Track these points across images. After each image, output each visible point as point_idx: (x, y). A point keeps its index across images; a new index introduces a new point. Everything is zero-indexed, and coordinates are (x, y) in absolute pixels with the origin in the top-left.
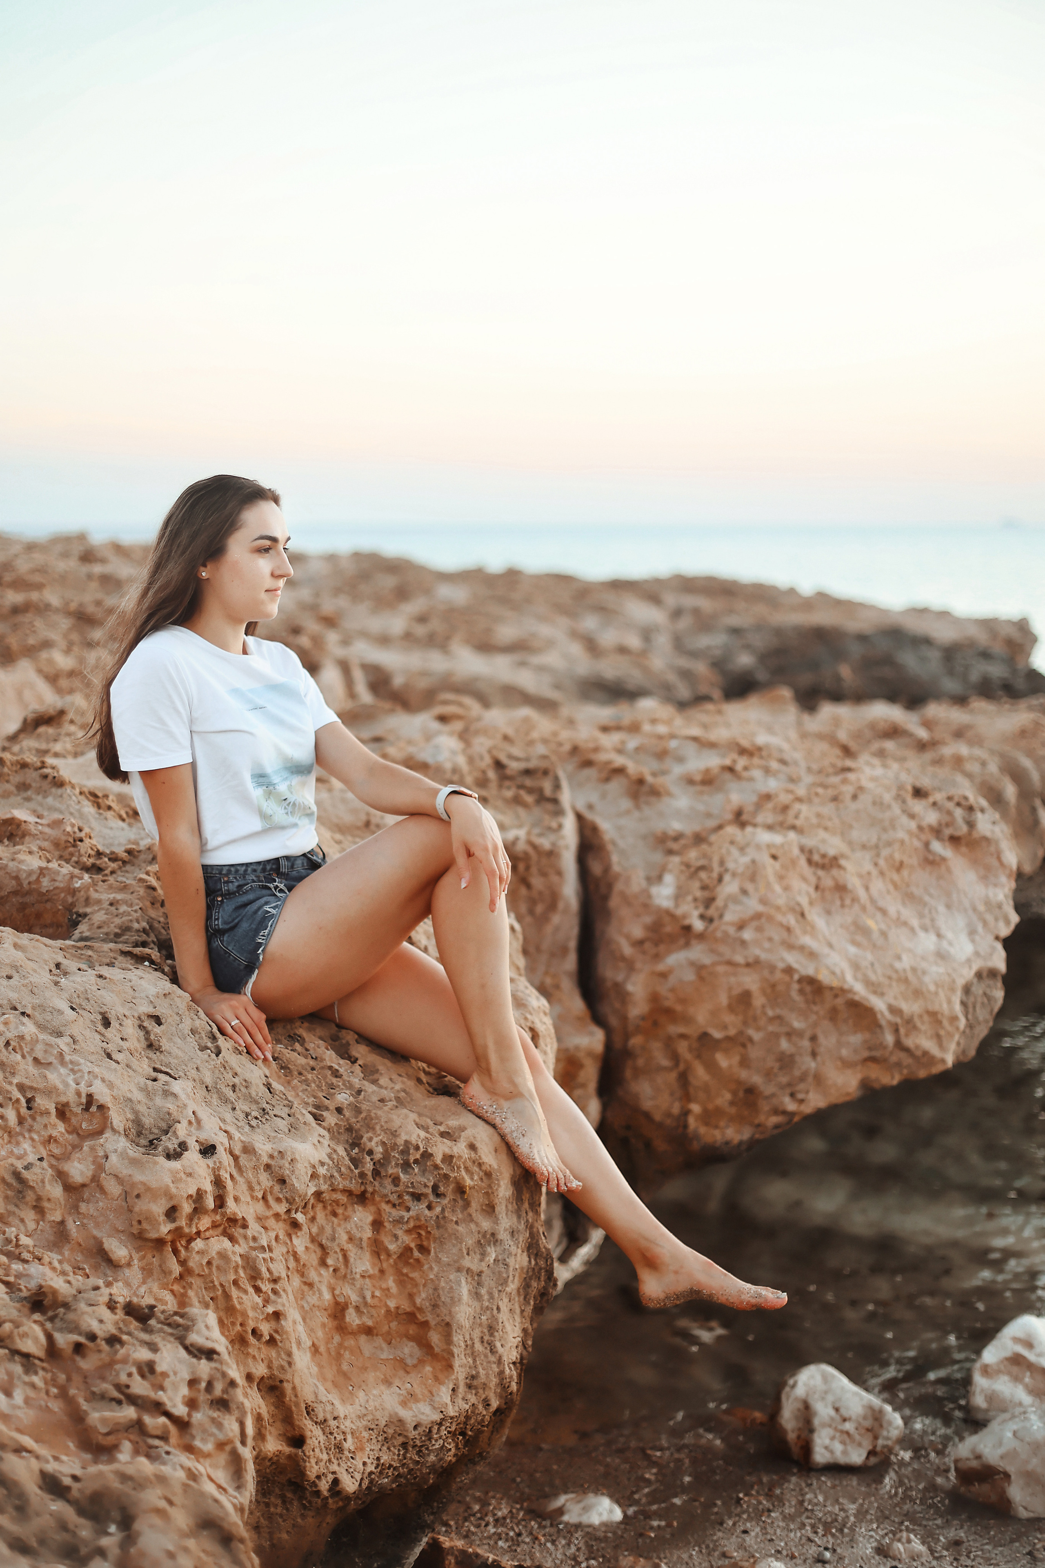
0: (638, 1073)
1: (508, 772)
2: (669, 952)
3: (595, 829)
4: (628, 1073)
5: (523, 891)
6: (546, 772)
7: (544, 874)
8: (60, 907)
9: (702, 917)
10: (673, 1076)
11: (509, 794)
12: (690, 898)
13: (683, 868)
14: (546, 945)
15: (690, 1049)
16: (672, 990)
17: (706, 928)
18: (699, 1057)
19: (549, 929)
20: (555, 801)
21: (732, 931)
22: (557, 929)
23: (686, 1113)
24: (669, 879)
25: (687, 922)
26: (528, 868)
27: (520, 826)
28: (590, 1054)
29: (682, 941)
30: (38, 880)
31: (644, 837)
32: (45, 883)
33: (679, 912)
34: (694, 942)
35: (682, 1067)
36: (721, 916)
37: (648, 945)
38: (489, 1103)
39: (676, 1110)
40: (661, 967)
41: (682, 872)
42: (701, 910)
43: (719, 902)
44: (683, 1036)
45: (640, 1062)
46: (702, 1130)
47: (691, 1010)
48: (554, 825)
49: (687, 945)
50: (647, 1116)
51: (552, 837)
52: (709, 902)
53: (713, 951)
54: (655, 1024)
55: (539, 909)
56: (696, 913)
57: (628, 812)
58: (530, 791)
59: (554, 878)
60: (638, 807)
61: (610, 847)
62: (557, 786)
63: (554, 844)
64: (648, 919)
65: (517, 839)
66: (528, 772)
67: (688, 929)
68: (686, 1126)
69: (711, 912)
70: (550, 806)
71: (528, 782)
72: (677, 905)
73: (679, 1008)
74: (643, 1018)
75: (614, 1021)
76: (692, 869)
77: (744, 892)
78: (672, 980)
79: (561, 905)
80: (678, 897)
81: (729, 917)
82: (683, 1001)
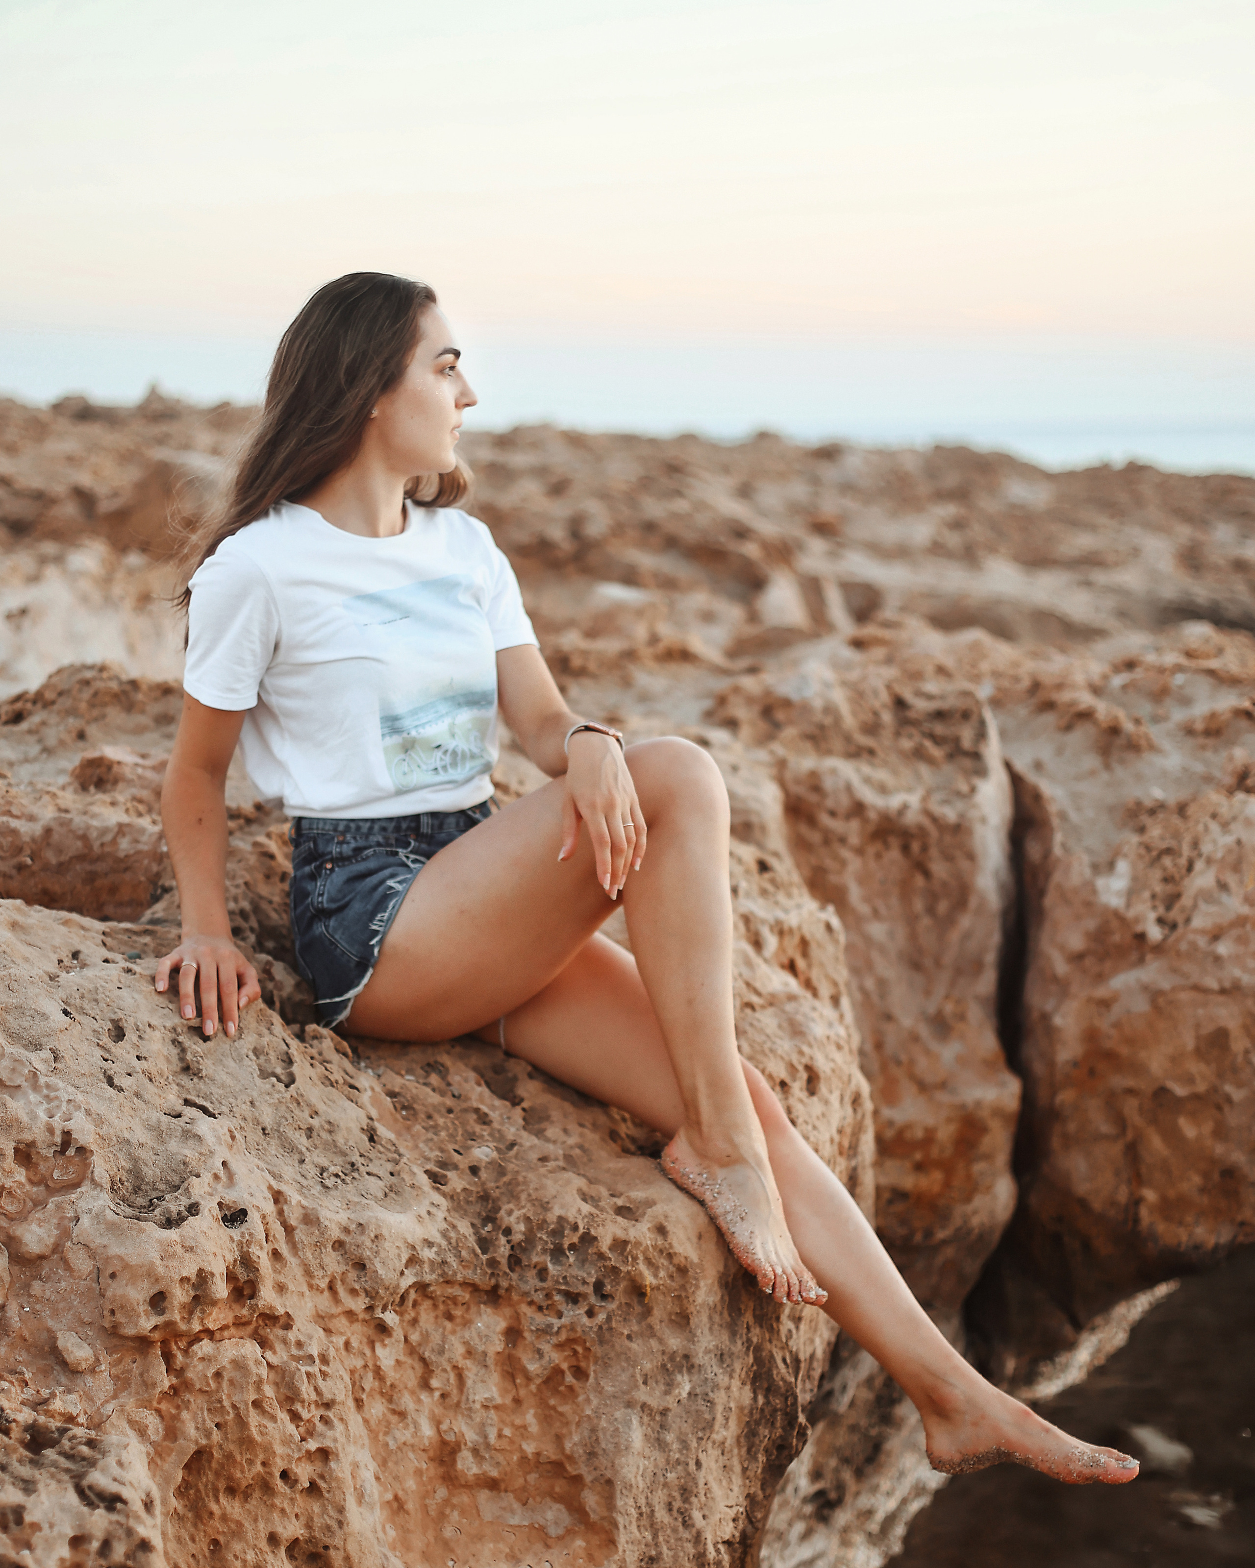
0: (1068, 1141)
1: (912, 714)
2: (1115, 971)
3: (1037, 797)
4: (1056, 1142)
5: (919, 881)
6: (966, 715)
7: (949, 858)
8: (143, 879)
9: (1160, 921)
10: (1116, 1149)
11: (907, 744)
12: (1147, 894)
13: (1142, 851)
14: (948, 959)
15: (1141, 1110)
16: (1117, 1025)
17: (1165, 939)
18: (1154, 1121)
19: (954, 936)
20: (976, 756)
21: (1202, 942)
22: (967, 936)
23: (1137, 1201)
24: (1122, 866)
25: (1139, 929)
26: (925, 848)
27: (910, 790)
28: (998, 1112)
29: (1134, 956)
30: (114, 841)
31: (1111, 809)
32: (125, 845)
33: (1131, 914)
34: (1149, 957)
35: (1130, 1135)
36: (1188, 920)
37: (1088, 962)
38: (697, 1170)
39: (1123, 1195)
40: (1101, 992)
41: (1140, 857)
42: (1161, 910)
43: (1186, 901)
44: (1131, 1092)
45: (1072, 1127)
46: (1161, 1227)
47: (1143, 1055)
48: (964, 788)
49: (1141, 961)
50: (1083, 1203)
51: (960, 805)
52: (1171, 900)
53: (1174, 971)
54: (1092, 1072)
55: (943, 907)
56: (1152, 916)
57: (1092, 773)
58: (937, 740)
59: (964, 864)
60: (1107, 767)
61: (1055, 822)
62: (981, 734)
63: (962, 816)
64: (1091, 924)
65: (905, 807)
66: (940, 715)
67: (1141, 937)
68: (1136, 1220)
69: (1175, 914)
70: (967, 763)
71: (939, 729)
72: (1128, 905)
73: (1124, 1051)
74: (1076, 1064)
75: (1039, 1068)
76: (1154, 853)
77: (1223, 886)
78: (1117, 1011)
79: (973, 902)
80: (1131, 894)
81: (1198, 922)
82: (1130, 1041)
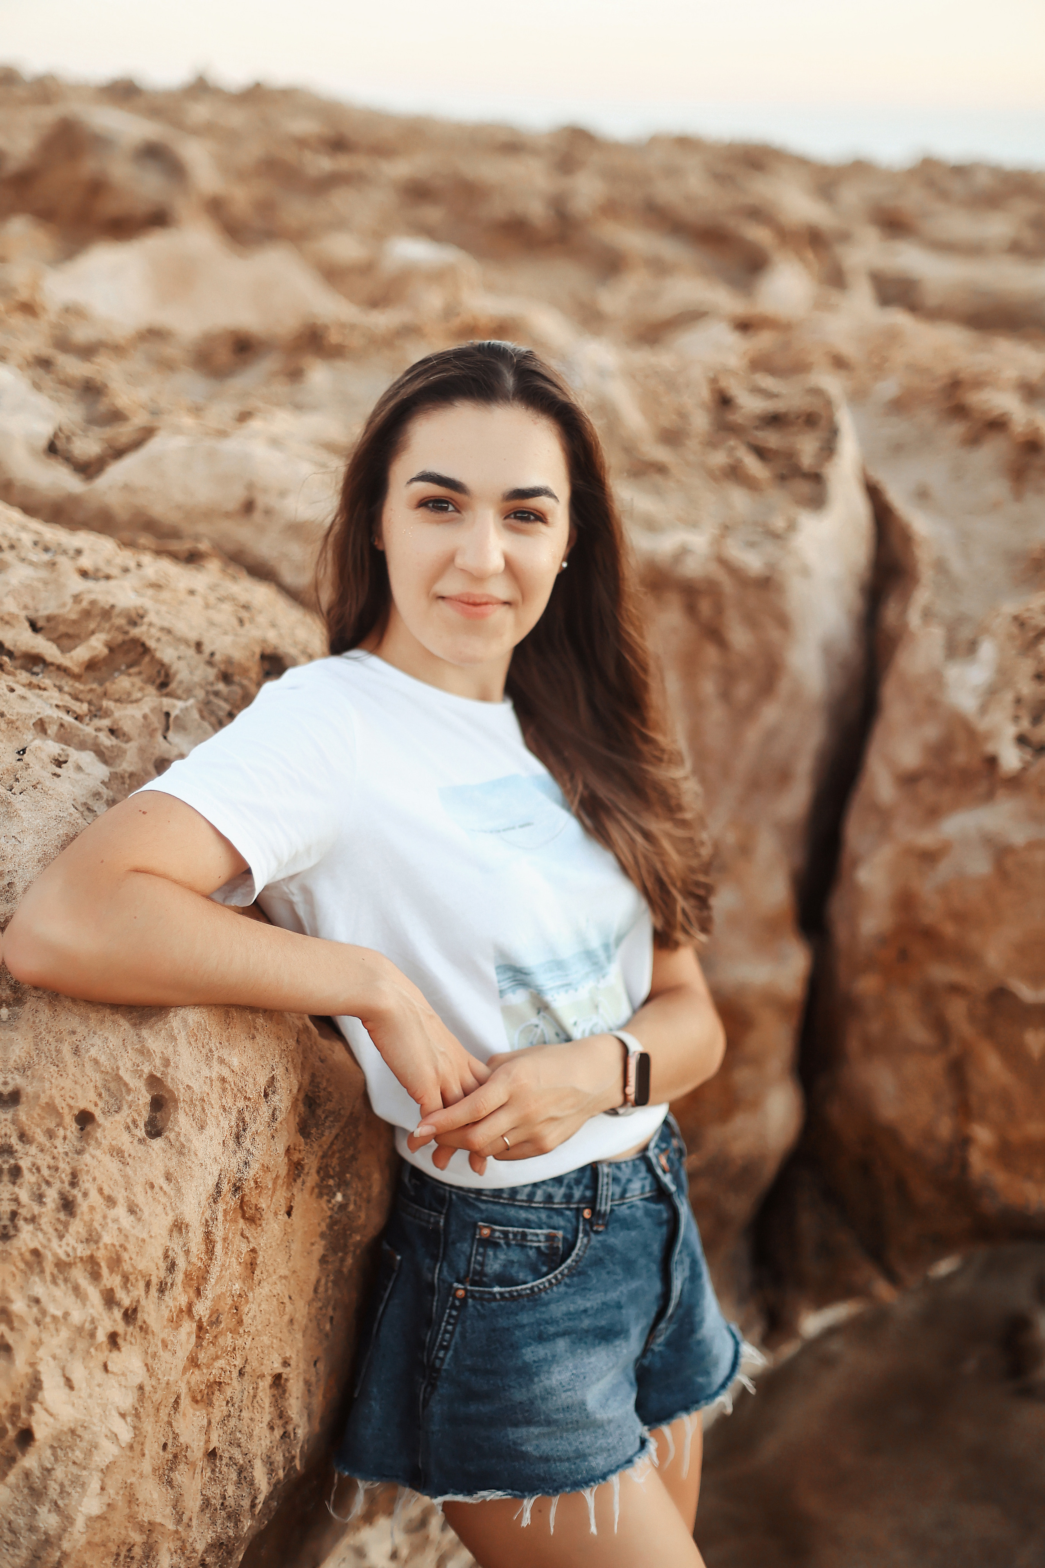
0: (871, 1048)
1: (736, 418)
2: (956, 805)
3: (906, 537)
4: (853, 1044)
5: (711, 654)
6: (810, 420)
7: (751, 621)
9: (1022, 740)
10: (936, 1066)
11: (719, 458)
12: (1008, 697)
13: (1015, 630)
14: (743, 764)
15: (972, 1017)
16: (944, 891)
17: (1024, 769)
18: (989, 1032)
19: (753, 735)
20: (816, 478)
22: (771, 735)
23: (964, 1142)
24: (987, 650)
25: (990, 748)
26: (719, 609)
28: (771, 999)
29: (982, 788)
31: (1012, 557)
33: (983, 725)
34: (1000, 793)
35: (955, 1049)
37: (925, 788)
39: (945, 1128)
40: (926, 839)
41: (1011, 637)
42: (1025, 724)
44: (955, 989)
45: (875, 1027)
46: (1000, 1178)
47: (975, 939)
49: (989, 796)
50: (891, 1134)
54: (904, 955)
55: (743, 691)
56: (1010, 731)
57: (995, 506)
58: (761, 453)
59: (774, 634)
60: (1018, 494)
61: (926, 573)
62: (829, 449)
64: (931, 732)
66: (775, 420)
67: (992, 761)
68: (964, 1165)
70: (804, 487)
71: (772, 439)
72: (984, 709)
73: (949, 929)
74: (883, 940)
76: (1032, 634)
78: (944, 870)
79: (784, 686)
80: (991, 693)
82: (960, 917)
